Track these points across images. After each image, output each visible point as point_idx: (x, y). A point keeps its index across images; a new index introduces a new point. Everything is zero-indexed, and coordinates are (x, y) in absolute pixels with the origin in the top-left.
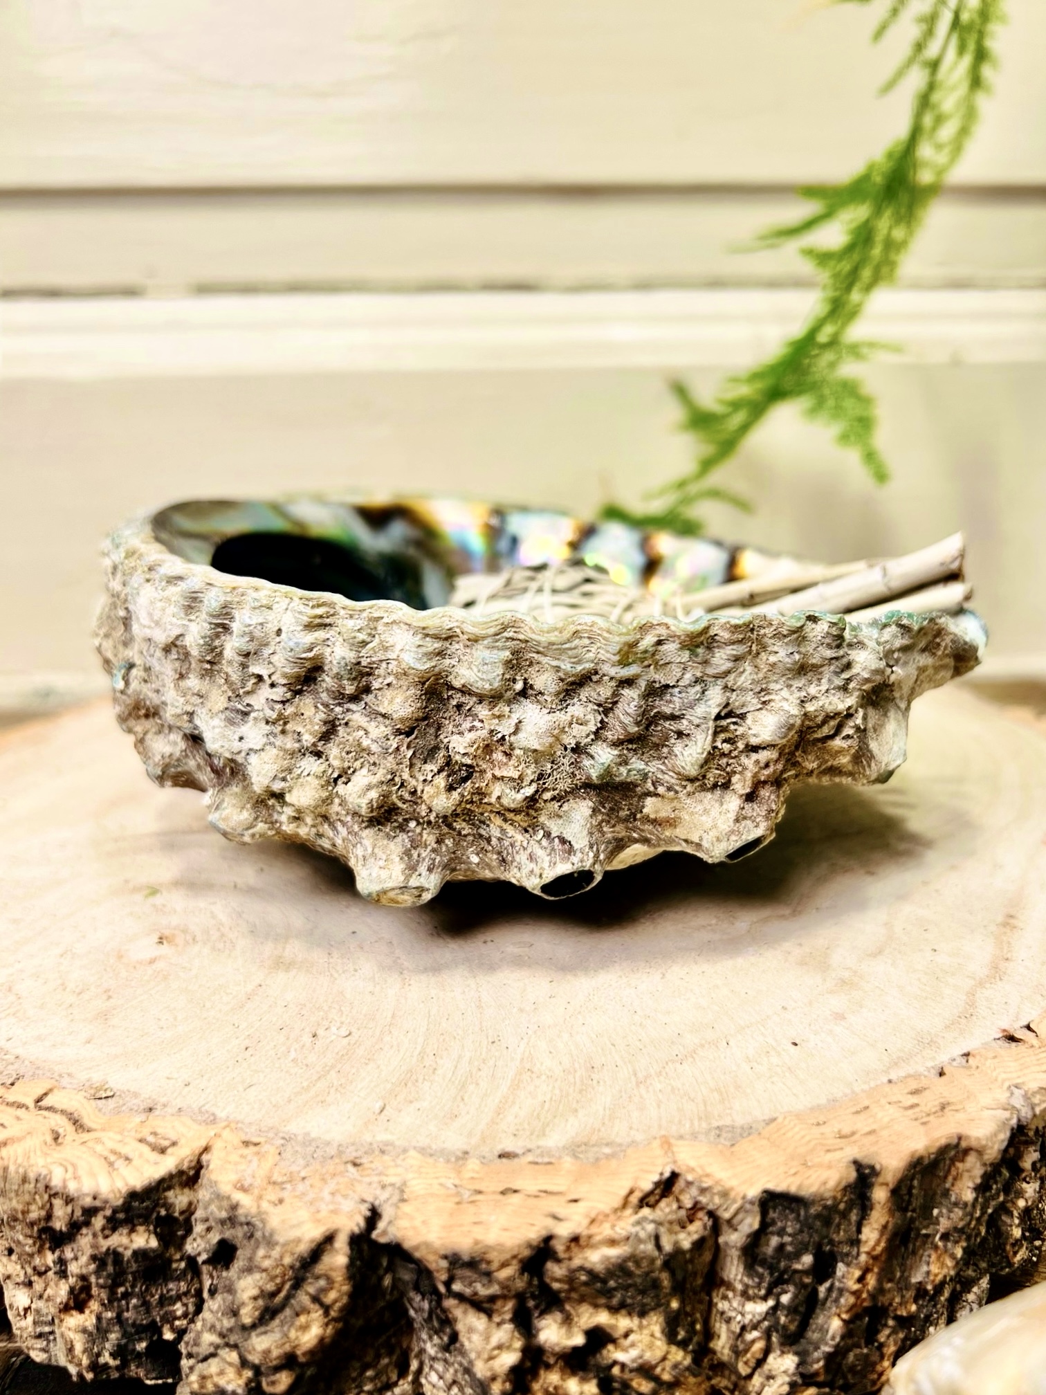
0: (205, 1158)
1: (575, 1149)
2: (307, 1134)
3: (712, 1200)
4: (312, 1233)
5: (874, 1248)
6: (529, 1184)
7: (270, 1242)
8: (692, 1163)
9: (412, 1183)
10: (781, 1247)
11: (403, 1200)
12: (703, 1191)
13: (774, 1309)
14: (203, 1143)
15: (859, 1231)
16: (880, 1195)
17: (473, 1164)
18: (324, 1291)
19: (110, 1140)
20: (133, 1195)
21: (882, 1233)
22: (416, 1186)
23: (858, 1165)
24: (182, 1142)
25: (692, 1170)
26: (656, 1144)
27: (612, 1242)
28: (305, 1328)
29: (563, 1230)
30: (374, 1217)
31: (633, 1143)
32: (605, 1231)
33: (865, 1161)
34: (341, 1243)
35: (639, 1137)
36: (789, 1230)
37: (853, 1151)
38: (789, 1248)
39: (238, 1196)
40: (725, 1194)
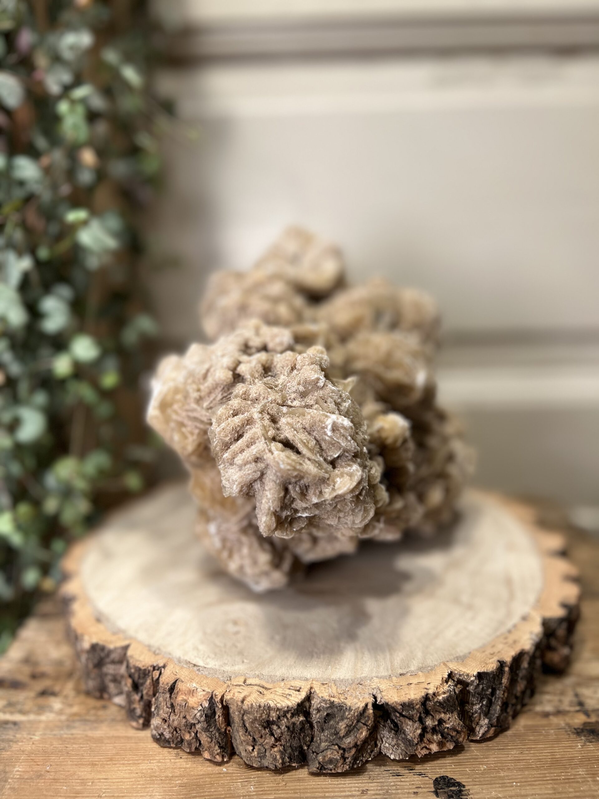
0: (312, 691)
1: (420, 669)
2: (339, 678)
3: (464, 677)
4: (361, 705)
5: (506, 684)
6: (414, 681)
7: (350, 710)
8: (455, 668)
9: (381, 686)
10: (483, 688)
11: (381, 692)
12: (460, 675)
13: (481, 706)
14: (309, 687)
15: (502, 680)
16: (507, 669)
17: (394, 678)
18: (367, 721)
19: (280, 691)
20: (299, 705)
21: (508, 680)
22: (383, 687)
23: (499, 661)
24: (302, 687)
25: (456, 670)
26: (442, 664)
27: (444, 693)
28: (362, 733)
29: (431, 692)
30: (375, 698)
31: (435, 665)
32: (441, 690)
33: (501, 660)
34: (370, 706)
35: (436, 663)
36: (485, 683)
37: (496, 658)
38: (485, 688)
39: (332, 699)
40: (468, 675)
